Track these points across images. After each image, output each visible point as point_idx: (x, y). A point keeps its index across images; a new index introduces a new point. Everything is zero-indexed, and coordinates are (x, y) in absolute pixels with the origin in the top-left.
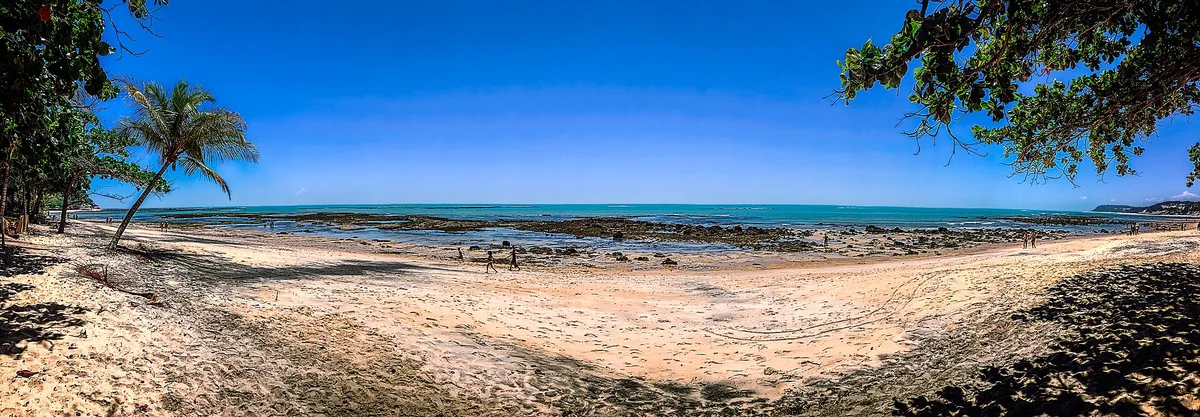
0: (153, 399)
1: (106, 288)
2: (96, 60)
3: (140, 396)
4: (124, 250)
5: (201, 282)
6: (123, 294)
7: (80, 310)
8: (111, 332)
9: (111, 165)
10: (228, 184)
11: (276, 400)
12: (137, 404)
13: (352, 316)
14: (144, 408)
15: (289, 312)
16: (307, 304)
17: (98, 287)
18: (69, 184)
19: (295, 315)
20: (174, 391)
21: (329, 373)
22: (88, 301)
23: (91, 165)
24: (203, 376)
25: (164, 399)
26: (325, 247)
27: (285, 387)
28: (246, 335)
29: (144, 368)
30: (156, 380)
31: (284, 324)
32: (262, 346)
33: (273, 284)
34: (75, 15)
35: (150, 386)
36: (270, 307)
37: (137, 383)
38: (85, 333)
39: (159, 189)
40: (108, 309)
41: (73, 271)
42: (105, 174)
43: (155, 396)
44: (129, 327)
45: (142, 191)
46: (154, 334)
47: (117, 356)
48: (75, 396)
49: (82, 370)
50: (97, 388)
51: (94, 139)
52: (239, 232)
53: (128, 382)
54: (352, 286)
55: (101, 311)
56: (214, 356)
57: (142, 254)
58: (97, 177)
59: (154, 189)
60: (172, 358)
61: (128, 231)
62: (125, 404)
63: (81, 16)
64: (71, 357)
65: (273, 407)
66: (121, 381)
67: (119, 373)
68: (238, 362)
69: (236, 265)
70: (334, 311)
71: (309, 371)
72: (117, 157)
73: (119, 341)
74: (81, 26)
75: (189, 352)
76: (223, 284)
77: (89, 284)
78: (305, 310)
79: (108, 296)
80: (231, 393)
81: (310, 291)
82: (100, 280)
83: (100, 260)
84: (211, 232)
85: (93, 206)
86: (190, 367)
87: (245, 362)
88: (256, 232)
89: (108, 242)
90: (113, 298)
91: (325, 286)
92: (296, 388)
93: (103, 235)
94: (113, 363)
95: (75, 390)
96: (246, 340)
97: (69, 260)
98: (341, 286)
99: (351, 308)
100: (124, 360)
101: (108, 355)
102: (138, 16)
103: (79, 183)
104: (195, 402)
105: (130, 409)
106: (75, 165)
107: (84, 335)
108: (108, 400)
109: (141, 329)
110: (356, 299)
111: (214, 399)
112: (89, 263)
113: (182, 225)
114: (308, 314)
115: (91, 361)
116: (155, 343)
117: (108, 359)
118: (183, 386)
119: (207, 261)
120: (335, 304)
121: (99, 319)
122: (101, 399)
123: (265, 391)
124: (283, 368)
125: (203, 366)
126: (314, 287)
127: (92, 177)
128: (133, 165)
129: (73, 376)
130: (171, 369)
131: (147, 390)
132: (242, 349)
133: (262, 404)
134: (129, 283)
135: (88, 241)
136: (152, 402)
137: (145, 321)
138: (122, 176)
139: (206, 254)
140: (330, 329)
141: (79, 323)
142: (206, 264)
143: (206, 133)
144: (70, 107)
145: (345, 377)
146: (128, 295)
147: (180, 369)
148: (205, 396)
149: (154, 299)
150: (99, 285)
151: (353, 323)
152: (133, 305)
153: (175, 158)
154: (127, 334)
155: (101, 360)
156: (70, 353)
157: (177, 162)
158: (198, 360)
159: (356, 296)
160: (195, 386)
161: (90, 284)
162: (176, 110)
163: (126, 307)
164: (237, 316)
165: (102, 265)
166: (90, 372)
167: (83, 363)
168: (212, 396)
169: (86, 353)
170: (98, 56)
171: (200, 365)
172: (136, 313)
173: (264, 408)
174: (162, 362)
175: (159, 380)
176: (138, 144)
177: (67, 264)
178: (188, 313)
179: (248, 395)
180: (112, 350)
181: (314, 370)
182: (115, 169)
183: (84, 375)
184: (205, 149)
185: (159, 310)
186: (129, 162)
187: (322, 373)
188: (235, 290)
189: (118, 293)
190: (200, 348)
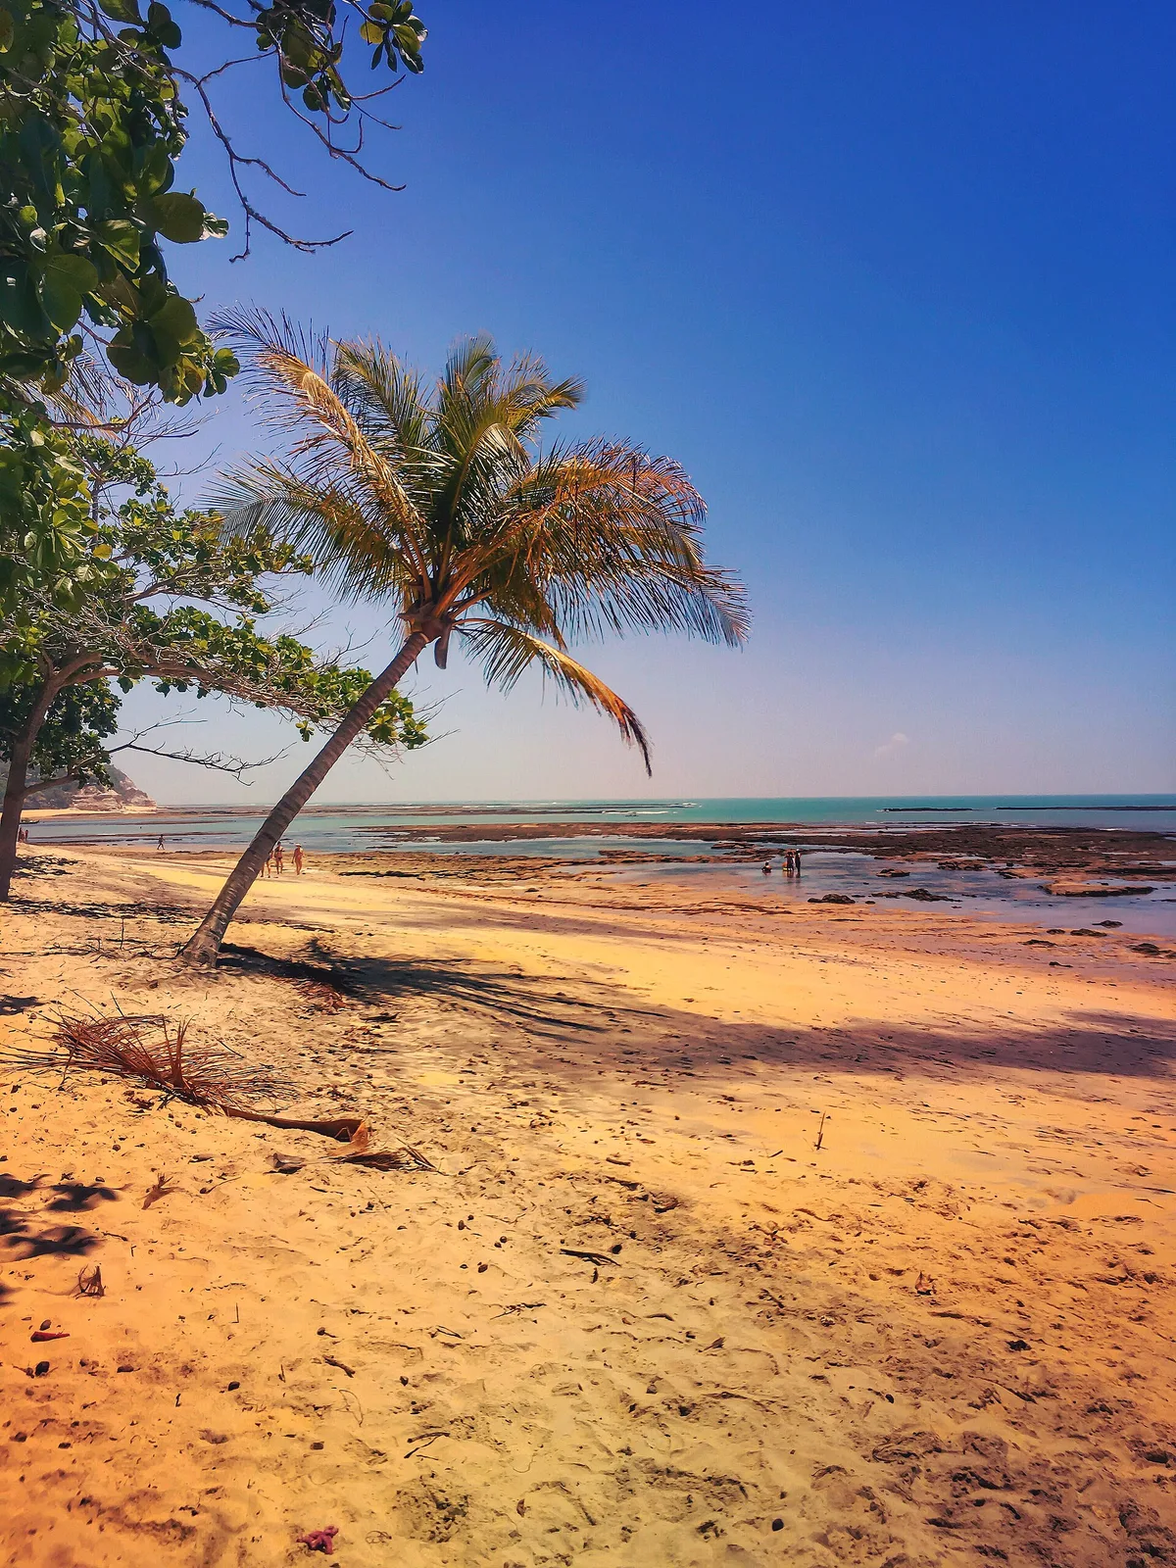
0: (359, 1503)
1: (178, 1107)
2: (151, 255)
3: (307, 1498)
4: (249, 961)
5: (537, 1076)
6: (245, 1127)
7: (78, 1196)
8: (196, 1269)
9: (202, 644)
10: (640, 717)
11: (835, 1516)
12: (296, 1529)
13: (1129, 1234)
14: (321, 1542)
15: (872, 1196)
16: (940, 1169)
17: (145, 1105)
18: (32, 711)
19: (893, 1209)
20: (440, 1469)
21: (1053, 1447)
22: (108, 1156)
23: (124, 641)
24: (549, 1415)
25: (404, 1500)
26: (988, 954)
27: (872, 1475)
28: (714, 1272)
29: (320, 1397)
30: (371, 1436)
31: (849, 1241)
32: (773, 1309)
33: (805, 1089)
34: (74, 81)
35: (346, 1459)
36: (795, 1171)
37: (298, 1449)
38: (97, 1278)
39: (383, 734)
40: (186, 1183)
41: (45, 1047)
42: (175, 677)
43: (369, 1495)
44: (266, 1249)
45: (320, 739)
46: (363, 1272)
47: (221, 1358)
48: (61, 1514)
49: (88, 1415)
50: (146, 1478)
51: (135, 544)
52: (671, 892)
53: (262, 1450)
54: (1117, 1119)
55: (158, 1192)
56: (594, 1342)
57: (317, 976)
58: (146, 685)
59: (364, 736)
60: (433, 1351)
61: (264, 891)
62: (254, 1532)
63: (97, 90)
64: (43, 1369)
65: (823, 1540)
66: (232, 1448)
67: (227, 1416)
68: (684, 1368)
69: (660, 1014)
70: (1056, 1210)
71: (969, 1426)
72: (223, 613)
73: (224, 1303)
74: (100, 124)
75: (498, 1329)
76: (618, 1086)
77: (109, 1093)
78: (934, 1195)
79: (184, 1136)
80: (661, 1475)
81: (945, 1122)
82: (152, 1078)
83: (153, 1003)
84: (571, 894)
85: (127, 795)
86: (503, 1382)
87: (713, 1369)
88: (732, 893)
89: (184, 931)
90: (203, 1143)
91: (1007, 1110)
92: (921, 1482)
93: (168, 909)
94: (209, 1384)
95: (63, 1493)
96: (710, 1288)
97: (32, 1001)
98: (1073, 1114)
99: (1125, 1203)
100: (246, 1371)
101: (185, 1356)
102: (314, 102)
103: (73, 709)
104: (521, 1509)
105: (275, 1546)
106: (57, 639)
107: (92, 1286)
108: (186, 1519)
109: (311, 1253)
110: (1141, 1171)
111: (594, 1500)
112: (111, 1012)
113: (473, 868)
114: (946, 1212)
115: (121, 1381)
116: (365, 1303)
117: (187, 1370)
118: (475, 1450)
119: (559, 998)
120: (1056, 1182)
121: (149, 1222)
122: (163, 1517)
123: (795, 1480)
124: (855, 1398)
125: (551, 1381)
126: (963, 1108)
127: (126, 686)
128: (286, 643)
129: (52, 1441)
130: (429, 1392)
131: (334, 1474)
132: (693, 1321)
133: (778, 1525)
134: (267, 1087)
135: (107, 928)
136: (353, 1517)
137: (326, 1222)
138: (245, 681)
139: (557, 971)
140: (1043, 1279)
141: (74, 1243)
142: (558, 1010)
143: (557, 535)
144: (46, 423)
145: (1126, 1470)
146: (263, 1128)
147: (465, 1390)
148: (560, 1485)
149: (363, 1142)
150: (148, 1094)
151: (1143, 1264)
152: (285, 1168)
153: (448, 622)
154: (260, 1275)
155: (157, 1375)
156: (38, 1354)
157: (454, 639)
158: (532, 1360)
159: (1136, 1157)
160: (521, 1447)
161: (116, 1090)
162: (449, 447)
163: (255, 1173)
164: (675, 1203)
165: (161, 1021)
166: (116, 1423)
167: (89, 1389)
168: (591, 1488)
169: (102, 1352)
170: (160, 240)
171: (539, 1373)
172: (293, 1191)
173: (785, 1537)
174: (395, 1367)
175: (378, 1434)
176: (306, 568)
177: (21, 1019)
178: (492, 1188)
179: (727, 1488)
180: (202, 1335)
181: (988, 1423)
182: (216, 661)
183: (94, 1433)
184: (553, 588)
185: (379, 1182)
186: (268, 629)
187: (1021, 1439)
188: (664, 1105)
189: (222, 1121)
190: (538, 1313)
